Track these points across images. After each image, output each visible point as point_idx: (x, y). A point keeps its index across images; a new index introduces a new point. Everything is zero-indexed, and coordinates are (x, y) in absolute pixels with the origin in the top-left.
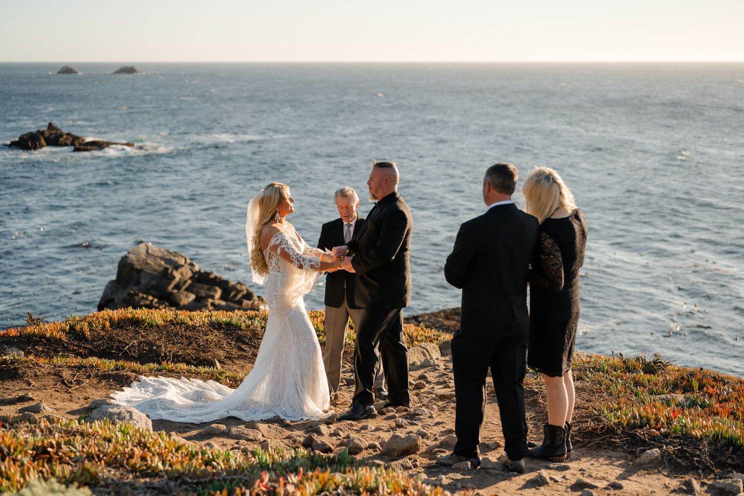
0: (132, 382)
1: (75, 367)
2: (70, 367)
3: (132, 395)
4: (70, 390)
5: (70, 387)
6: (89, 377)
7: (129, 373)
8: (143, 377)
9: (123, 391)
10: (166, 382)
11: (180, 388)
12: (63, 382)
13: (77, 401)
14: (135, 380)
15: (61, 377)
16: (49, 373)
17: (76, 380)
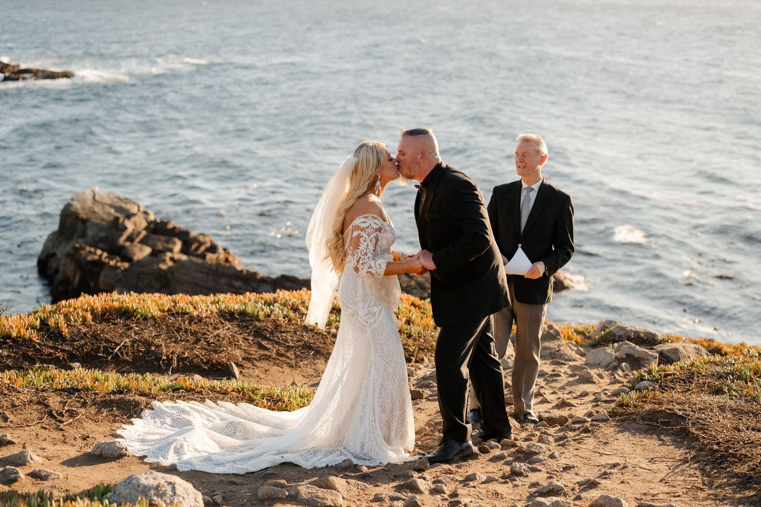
0: (142, 410)
1: (63, 390)
2: (56, 390)
3: (145, 430)
4: (62, 426)
5: (62, 422)
6: (84, 404)
7: (137, 398)
8: (156, 403)
9: (132, 423)
10: (188, 409)
11: (206, 415)
12: (50, 414)
13: (73, 442)
14: (146, 407)
15: (47, 406)
16: (31, 401)
17: (68, 411)
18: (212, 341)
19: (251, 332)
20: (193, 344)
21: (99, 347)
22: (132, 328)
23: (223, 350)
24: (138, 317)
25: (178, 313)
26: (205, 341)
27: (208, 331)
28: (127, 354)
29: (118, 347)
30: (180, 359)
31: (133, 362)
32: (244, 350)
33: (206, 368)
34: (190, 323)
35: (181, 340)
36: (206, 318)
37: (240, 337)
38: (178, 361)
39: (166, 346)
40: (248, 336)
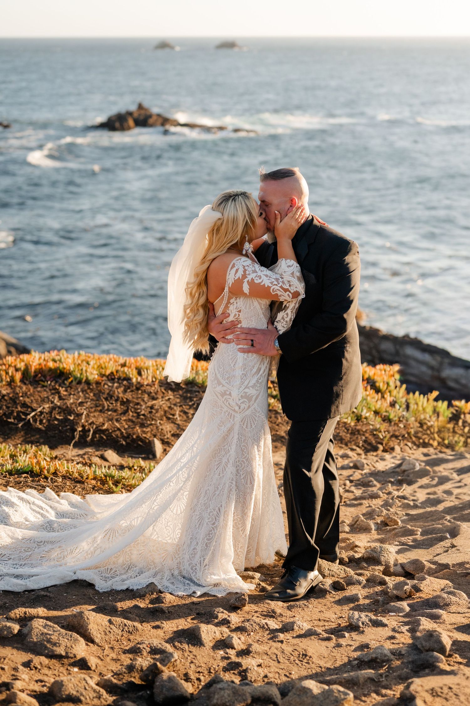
18: (143, 412)
19: (194, 404)
20: (121, 414)
21: (13, 411)
22: (59, 393)
23: (151, 424)
24: (70, 380)
25: (119, 378)
26: (136, 413)
27: (143, 401)
28: (41, 422)
29: (33, 414)
30: (98, 431)
31: (45, 432)
32: (178, 425)
33: (124, 443)
34: (125, 391)
35: (108, 410)
36: (147, 385)
37: (177, 410)
38: (95, 433)
39: (88, 416)
40: (189, 409)
